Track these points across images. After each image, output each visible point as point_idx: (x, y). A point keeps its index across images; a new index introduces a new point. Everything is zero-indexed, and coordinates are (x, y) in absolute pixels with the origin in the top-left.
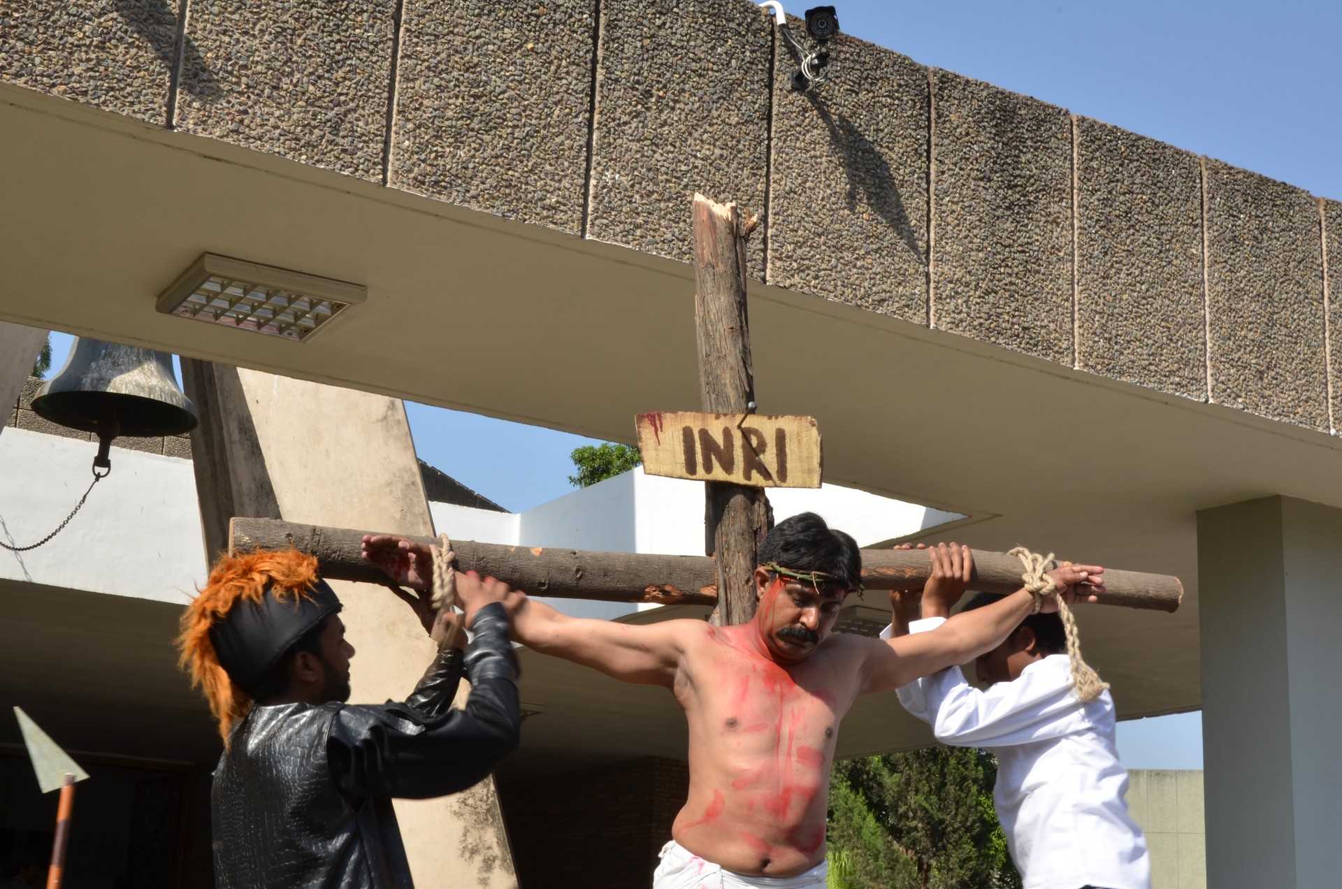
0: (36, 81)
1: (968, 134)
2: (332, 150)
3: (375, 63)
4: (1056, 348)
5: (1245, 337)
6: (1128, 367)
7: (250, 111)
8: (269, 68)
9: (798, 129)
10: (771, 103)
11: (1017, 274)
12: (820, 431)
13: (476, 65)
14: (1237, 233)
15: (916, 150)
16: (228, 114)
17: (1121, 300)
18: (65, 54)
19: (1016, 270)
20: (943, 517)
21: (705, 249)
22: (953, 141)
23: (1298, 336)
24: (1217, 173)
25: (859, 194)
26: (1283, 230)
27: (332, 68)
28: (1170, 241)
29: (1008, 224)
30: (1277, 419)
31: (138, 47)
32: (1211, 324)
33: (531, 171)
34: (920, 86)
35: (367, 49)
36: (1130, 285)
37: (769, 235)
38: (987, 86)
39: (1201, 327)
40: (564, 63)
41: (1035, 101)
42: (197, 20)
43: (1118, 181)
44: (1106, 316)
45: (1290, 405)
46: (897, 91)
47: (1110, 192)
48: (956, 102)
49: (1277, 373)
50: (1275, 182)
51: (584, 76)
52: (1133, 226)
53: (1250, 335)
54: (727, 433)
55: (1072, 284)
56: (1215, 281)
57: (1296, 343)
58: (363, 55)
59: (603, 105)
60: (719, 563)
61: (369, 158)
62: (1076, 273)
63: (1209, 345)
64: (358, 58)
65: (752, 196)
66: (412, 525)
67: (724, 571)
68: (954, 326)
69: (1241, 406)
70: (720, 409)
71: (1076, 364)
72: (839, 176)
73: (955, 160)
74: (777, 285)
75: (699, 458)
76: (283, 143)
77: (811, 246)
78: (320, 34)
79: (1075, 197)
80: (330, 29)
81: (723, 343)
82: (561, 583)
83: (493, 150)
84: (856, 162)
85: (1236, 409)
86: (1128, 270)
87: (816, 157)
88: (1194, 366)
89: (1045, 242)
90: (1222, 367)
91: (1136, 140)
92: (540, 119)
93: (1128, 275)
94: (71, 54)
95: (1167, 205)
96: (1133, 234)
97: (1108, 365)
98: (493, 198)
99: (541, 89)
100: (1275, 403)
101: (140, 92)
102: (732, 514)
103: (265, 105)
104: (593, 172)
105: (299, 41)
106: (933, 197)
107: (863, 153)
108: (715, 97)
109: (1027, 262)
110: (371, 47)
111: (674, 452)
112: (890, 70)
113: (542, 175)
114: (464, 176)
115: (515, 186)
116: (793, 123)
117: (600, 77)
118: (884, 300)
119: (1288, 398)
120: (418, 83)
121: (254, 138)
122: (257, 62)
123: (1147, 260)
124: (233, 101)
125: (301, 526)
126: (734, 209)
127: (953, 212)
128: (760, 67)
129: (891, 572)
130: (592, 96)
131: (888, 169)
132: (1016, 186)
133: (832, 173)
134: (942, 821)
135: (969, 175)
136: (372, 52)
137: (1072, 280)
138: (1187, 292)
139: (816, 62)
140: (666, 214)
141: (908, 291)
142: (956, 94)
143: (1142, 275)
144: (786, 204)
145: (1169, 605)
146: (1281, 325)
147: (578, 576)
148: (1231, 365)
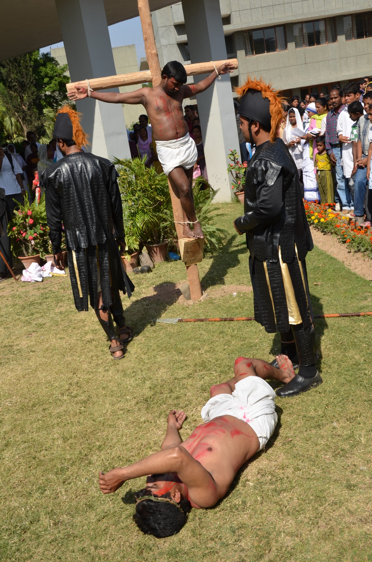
134: (23, 82)
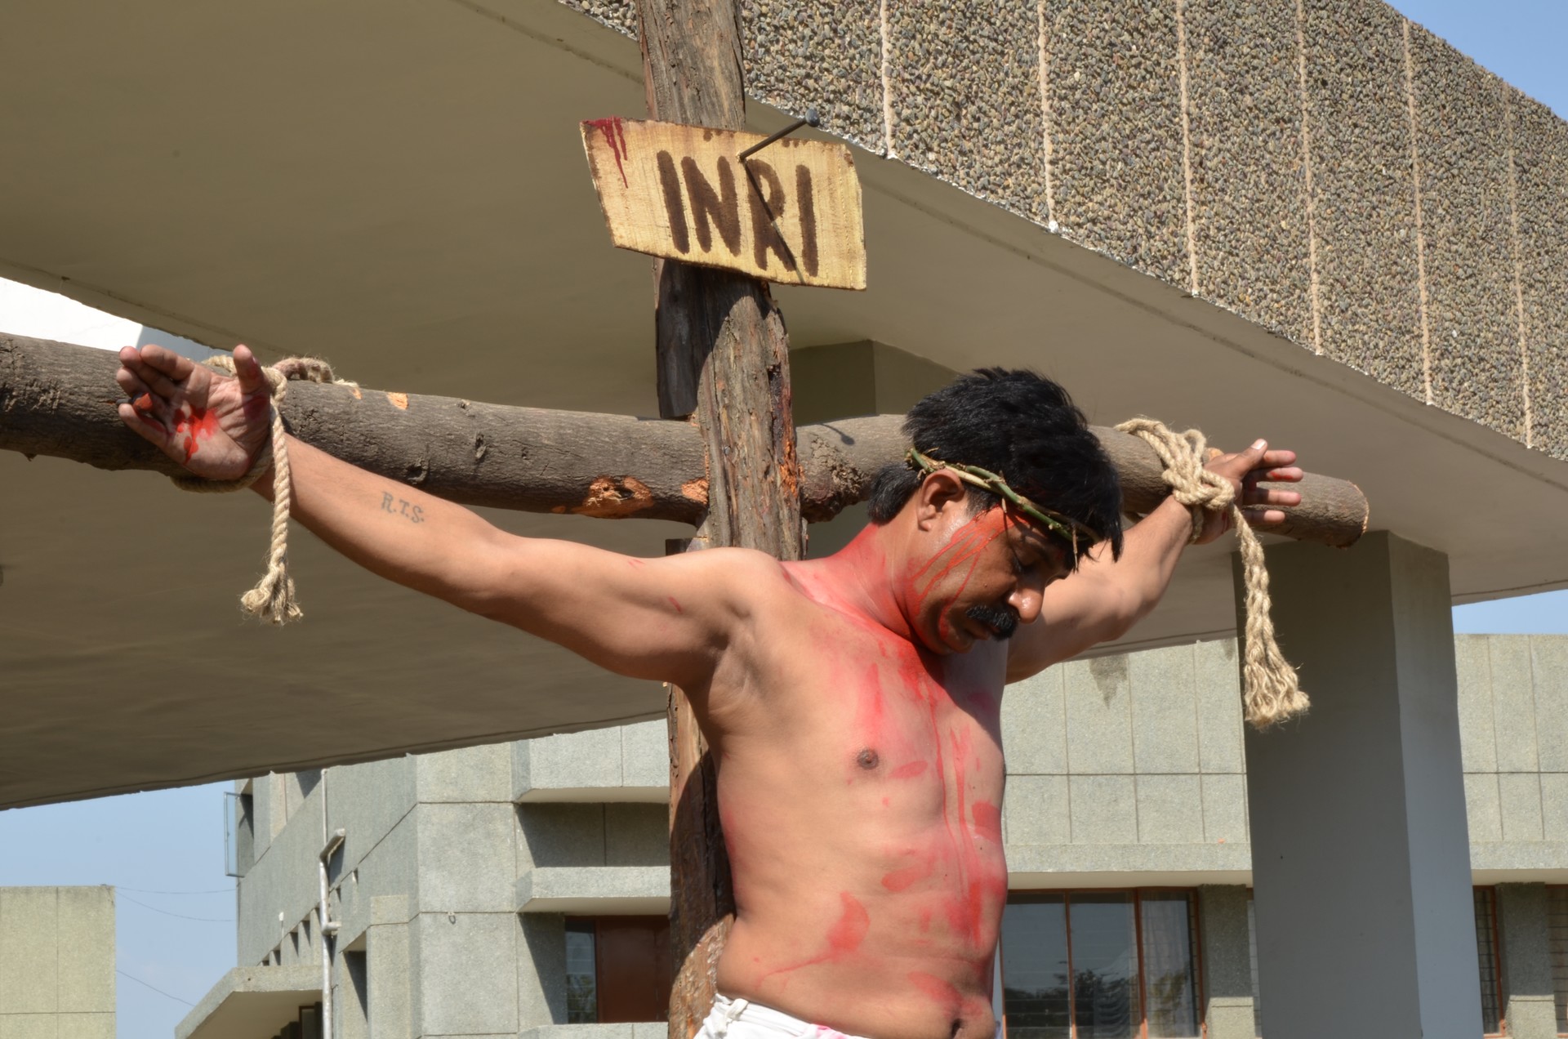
5: (936, 36)
6: (777, 79)
23: (1006, 41)
30: (981, 196)
45: (999, 170)
49: (980, 109)
54: (723, 167)
57: (1002, 54)
60: (713, 435)
63: (886, 45)
67: (722, 453)
69: (934, 168)
70: (709, 121)
75: (690, 218)
82: (452, 469)
85: (926, 174)
90: (905, 90)
100: (978, 166)
102: (735, 335)
111: (651, 203)
119: (994, 157)
146: (982, 17)
147: (479, 455)
148: (918, 88)
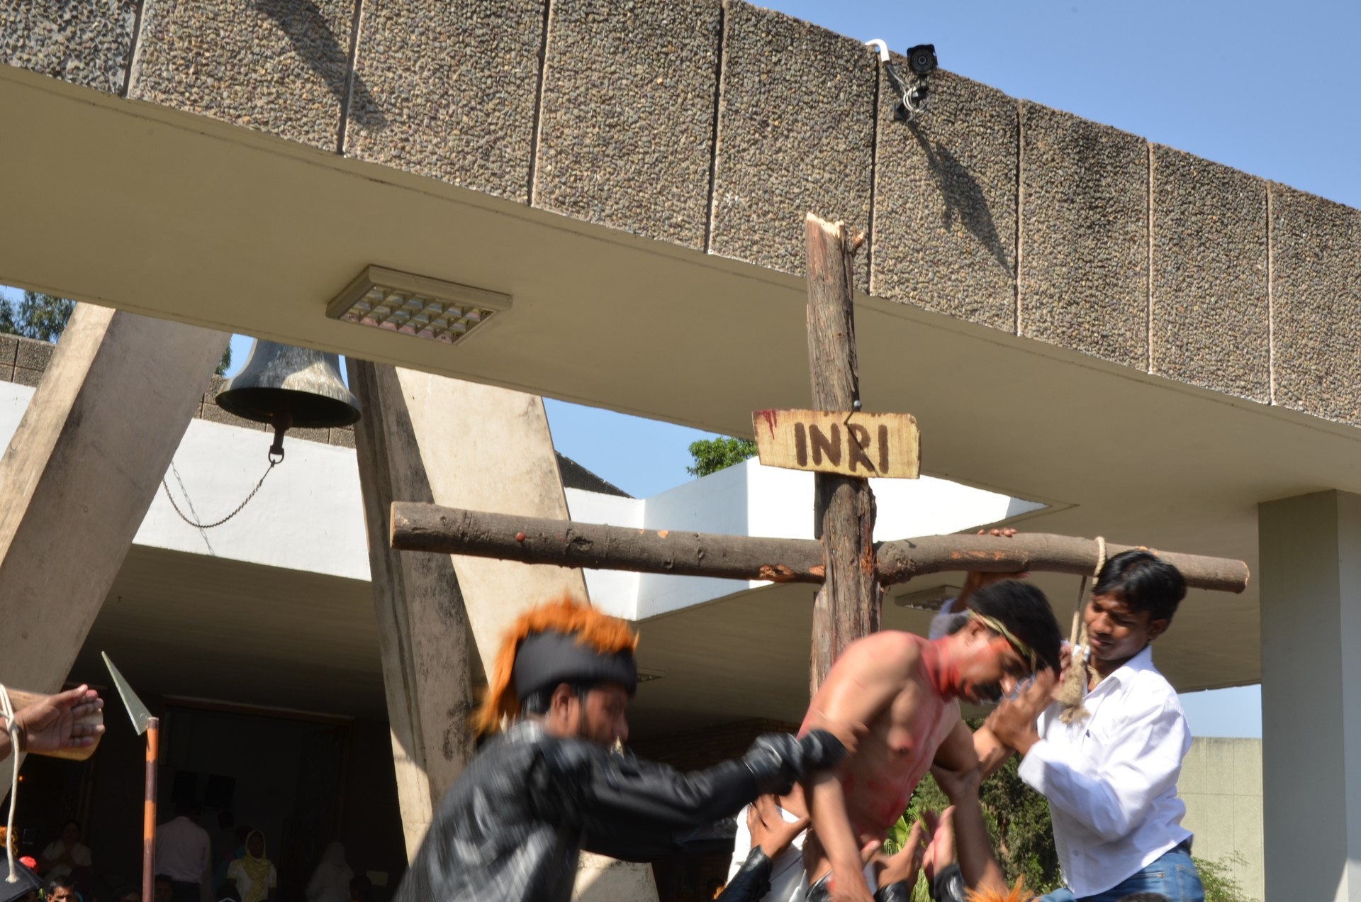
0: (224, 112)
1: (1053, 160)
2: (483, 174)
3: (522, 96)
4: (1132, 355)
5: (1306, 345)
6: (1198, 372)
7: (411, 139)
8: (427, 101)
9: (899, 155)
10: (875, 132)
11: (1097, 287)
12: (918, 427)
13: (611, 98)
14: (1299, 251)
15: (1006, 174)
16: (391, 142)
17: (1192, 311)
18: (250, 88)
19: (1096, 283)
20: (1026, 506)
21: (816, 263)
22: (1040, 167)
23: (1355, 345)
24: (1281, 196)
25: (954, 214)
26: (1342, 248)
27: (483, 101)
28: (1238, 258)
29: (1089, 242)
30: (1334, 420)
31: (313, 82)
32: (1274, 334)
33: (660, 193)
34: (1010, 116)
35: (515, 84)
36: (1200, 297)
37: (872, 251)
38: (1071, 117)
39: (1265, 336)
40: (690, 96)
41: (1115, 130)
42: (365, 58)
43: (1190, 203)
44: (1178, 326)
45: (1347, 407)
46: (990, 121)
47: (1183, 213)
48: (1043, 131)
49: (1335, 378)
50: (1334, 204)
51: (708, 108)
52: (1204, 244)
53: (1311, 343)
54: (835, 429)
55: (1147, 296)
56: (1278, 294)
58: (512, 88)
59: (724, 133)
60: (826, 546)
61: (515, 181)
62: (1151, 286)
63: (1272, 352)
64: (507, 92)
65: (858, 216)
66: (549, 509)
67: (831, 553)
68: (1039, 334)
69: (1301, 408)
70: (829, 407)
71: (1150, 368)
72: (936, 197)
73: (1041, 183)
74: (879, 296)
75: (809, 451)
76: (440, 168)
77: (911, 261)
78: (473, 71)
79: (1151, 217)
80: (482, 66)
81: (832, 348)
82: (685, 563)
83: (626, 174)
84: (951, 185)
85: (1297, 411)
86: (1198, 283)
87: (915, 180)
88: (1258, 371)
89: (1123, 258)
90: (1284, 372)
91: (1207, 166)
92: (668, 146)
93: (1198, 288)
94: (255, 88)
95: (1235, 225)
96: (1204, 251)
97: (1179, 370)
98: (626, 217)
99: (669, 119)
100: (1332, 406)
101: (315, 122)
102: (839, 501)
103: (424, 133)
104: (714, 194)
105: (455, 77)
106: (1021, 217)
107: (958, 177)
108: (825, 127)
109: (1106, 276)
110: (518, 82)
111: (787, 445)
112: (983, 102)
113: (670, 197)
114: (599, 197)
115: (645, 206)
116: (895, 150)
117: (721, 109)
118: (976, 310)
119: (1344, 401)
120: (559, 114)
121: (414, 163)
122: (417, 96)
123: (1216, 274)
124: (396, 130)
125: (454, 511)
126: (843, 228)
127: (1039, 230)
128: (866, 99)
129: (982, 555)
130: (715, 126)
131: (981, 192)
132: (1097, 207)
133: (930, 195)
135: (1054, 197)
136: (519, 87)
137: (1148, 293)
138: (1252, 304)
139: (916, 94)
140: (780, 232)
141: (998, 302)
142: (1043, 123)
143: (1211, 288)
144: (888, 223)
145: (1236, 587)
146: (1339, 334)
147: (700, 556)
148: (1293, 371)
